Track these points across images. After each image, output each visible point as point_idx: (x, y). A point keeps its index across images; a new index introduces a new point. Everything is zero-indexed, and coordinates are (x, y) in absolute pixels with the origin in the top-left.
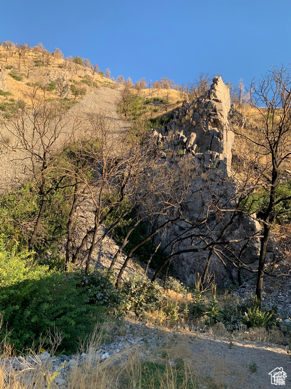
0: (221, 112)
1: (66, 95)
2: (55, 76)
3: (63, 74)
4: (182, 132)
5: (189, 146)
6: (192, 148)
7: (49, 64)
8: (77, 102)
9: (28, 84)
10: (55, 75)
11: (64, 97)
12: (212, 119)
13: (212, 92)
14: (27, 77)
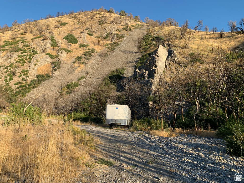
0: (157, 61)
1: (114, 41)
2: (109, 30)
3: (112, 28)
4: (145, 70)
5: (145, 76)
6: (146, 77)
7: (106, 22)
8: (119, 44)
9: (96, 37)
10: (108, 28)
11: (113, 42)
12: (154, 65)
13: (157, 52)
14: (96, 33)
